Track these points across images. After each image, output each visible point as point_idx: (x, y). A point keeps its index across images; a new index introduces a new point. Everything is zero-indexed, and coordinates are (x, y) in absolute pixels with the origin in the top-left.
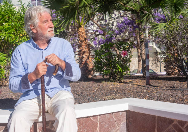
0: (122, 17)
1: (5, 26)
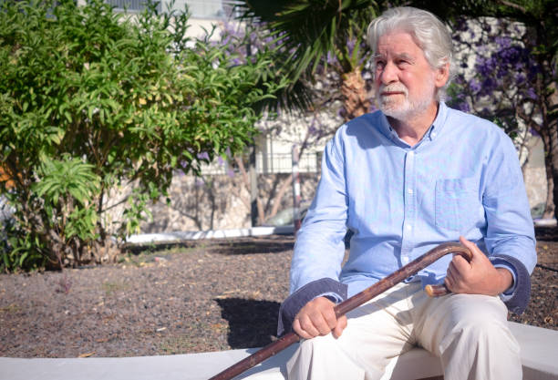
0: (492, 39)
1: (89, 75)
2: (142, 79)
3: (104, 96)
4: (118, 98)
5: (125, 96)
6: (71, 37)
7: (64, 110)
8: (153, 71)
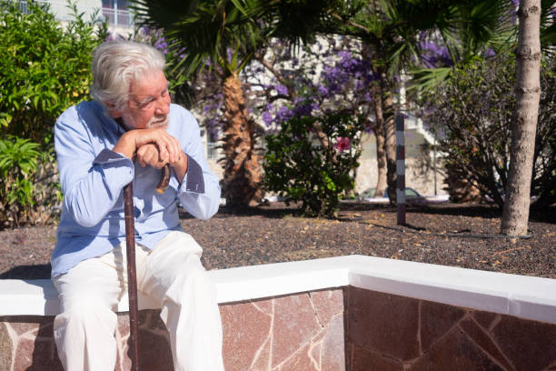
0: (336, 51)
1: (34, 71)
2: (75, 76)
3: (45, 89)
4: (57, 91)
5: (62, 89)
6: (18, 40)
7: (13, 99)
8: (84, 70)
